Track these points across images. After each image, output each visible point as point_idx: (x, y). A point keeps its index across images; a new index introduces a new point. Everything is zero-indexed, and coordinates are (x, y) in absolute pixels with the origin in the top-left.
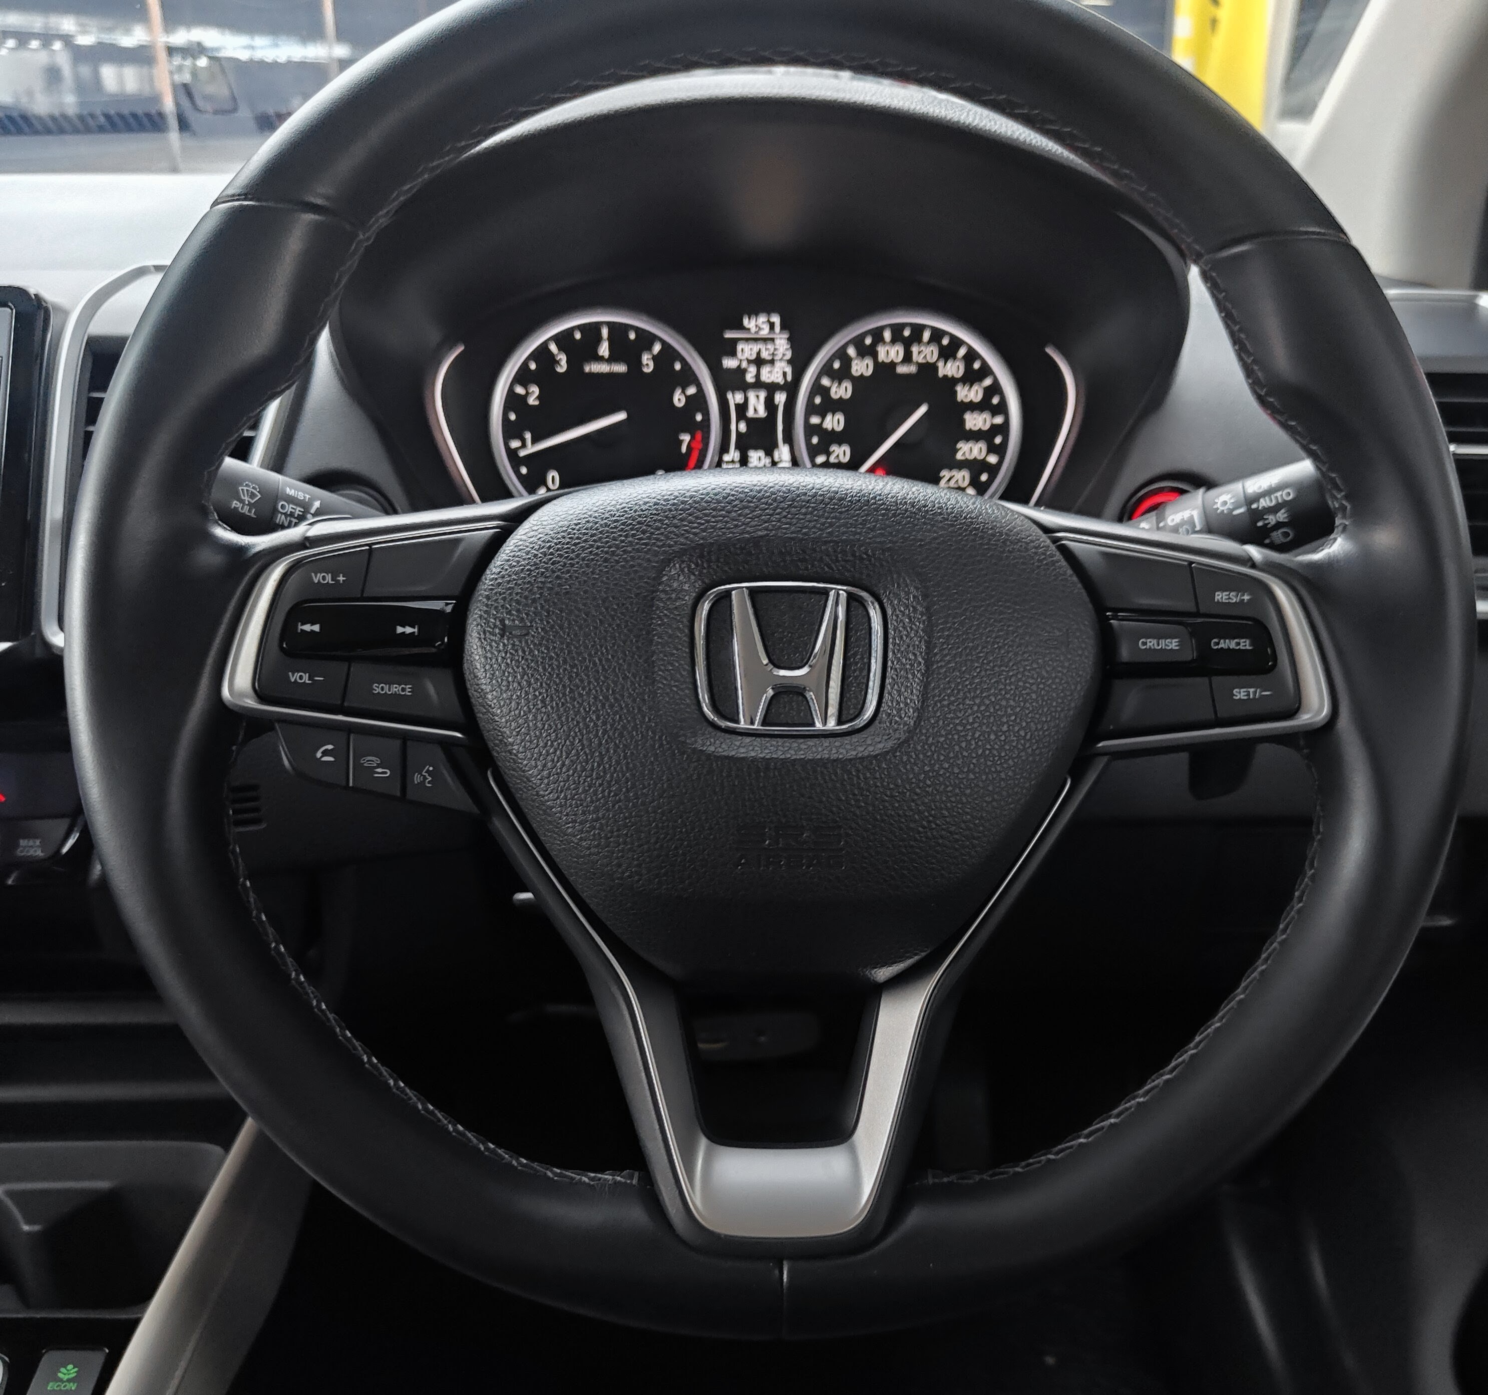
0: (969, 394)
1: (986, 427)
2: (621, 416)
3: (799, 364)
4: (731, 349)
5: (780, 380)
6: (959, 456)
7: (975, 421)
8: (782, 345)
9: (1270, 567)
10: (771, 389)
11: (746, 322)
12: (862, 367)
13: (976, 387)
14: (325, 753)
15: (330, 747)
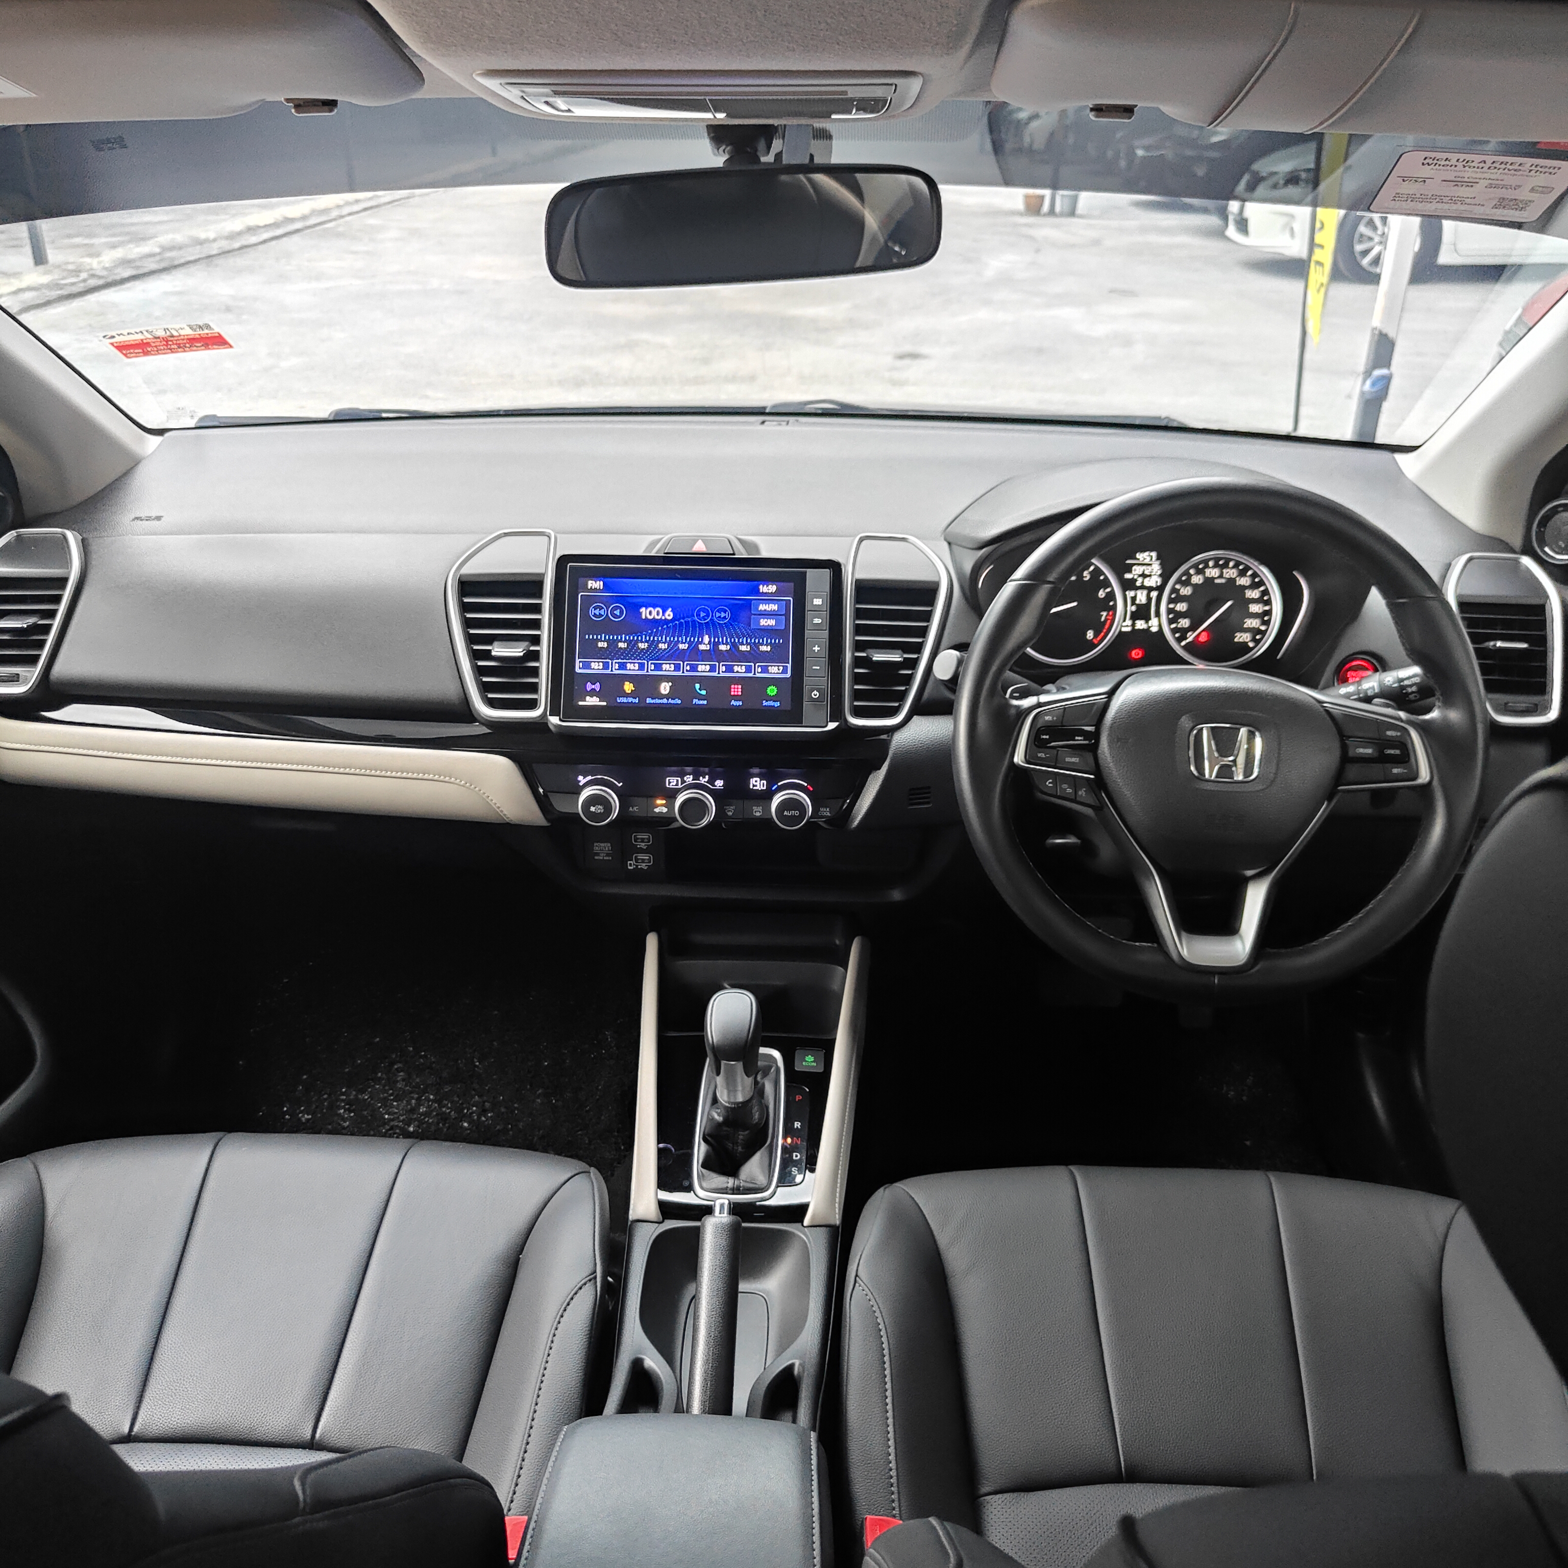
0: (1254, 594)
1: (1261, 611)
2: (1075, 604)
3: (1165, 577)
4: (1129, 569)
5: (1154, 585)
6: (1245, 626)
7: (1255, 608)
8: (1156, 568)
9: (1409, 722)
10: (1150, 589)
11: (1138, 556)
12: (1197, 579)
13: (1256, 591)
14: (1050, 783)
15: (1051, 781)
